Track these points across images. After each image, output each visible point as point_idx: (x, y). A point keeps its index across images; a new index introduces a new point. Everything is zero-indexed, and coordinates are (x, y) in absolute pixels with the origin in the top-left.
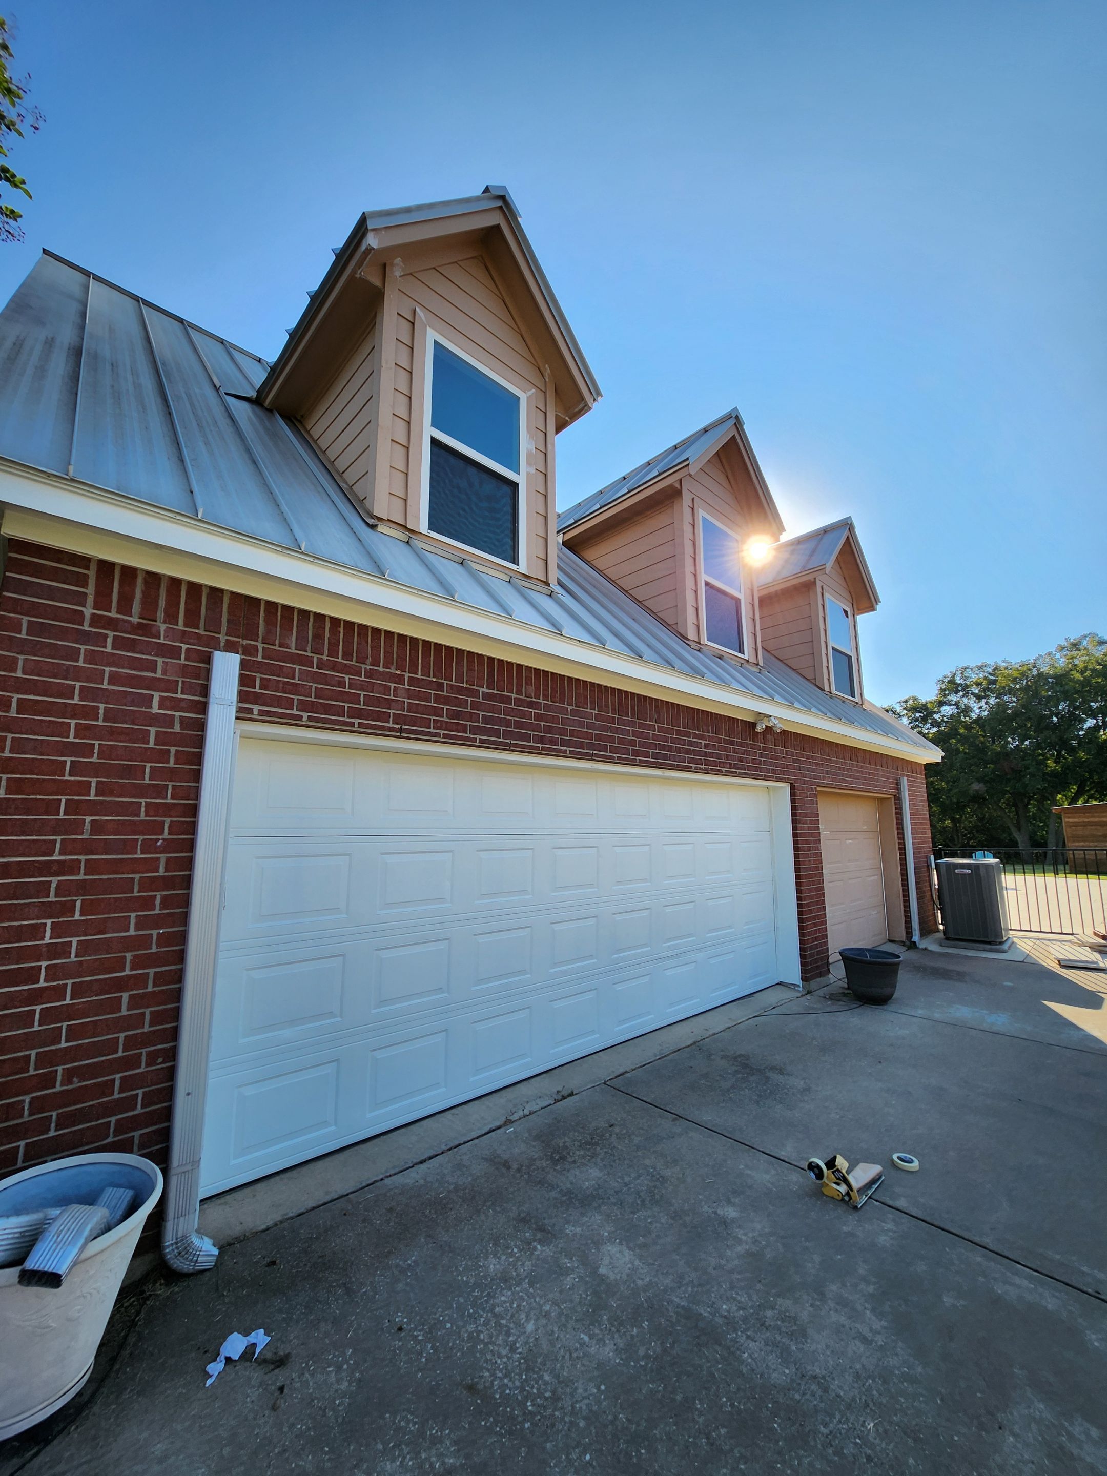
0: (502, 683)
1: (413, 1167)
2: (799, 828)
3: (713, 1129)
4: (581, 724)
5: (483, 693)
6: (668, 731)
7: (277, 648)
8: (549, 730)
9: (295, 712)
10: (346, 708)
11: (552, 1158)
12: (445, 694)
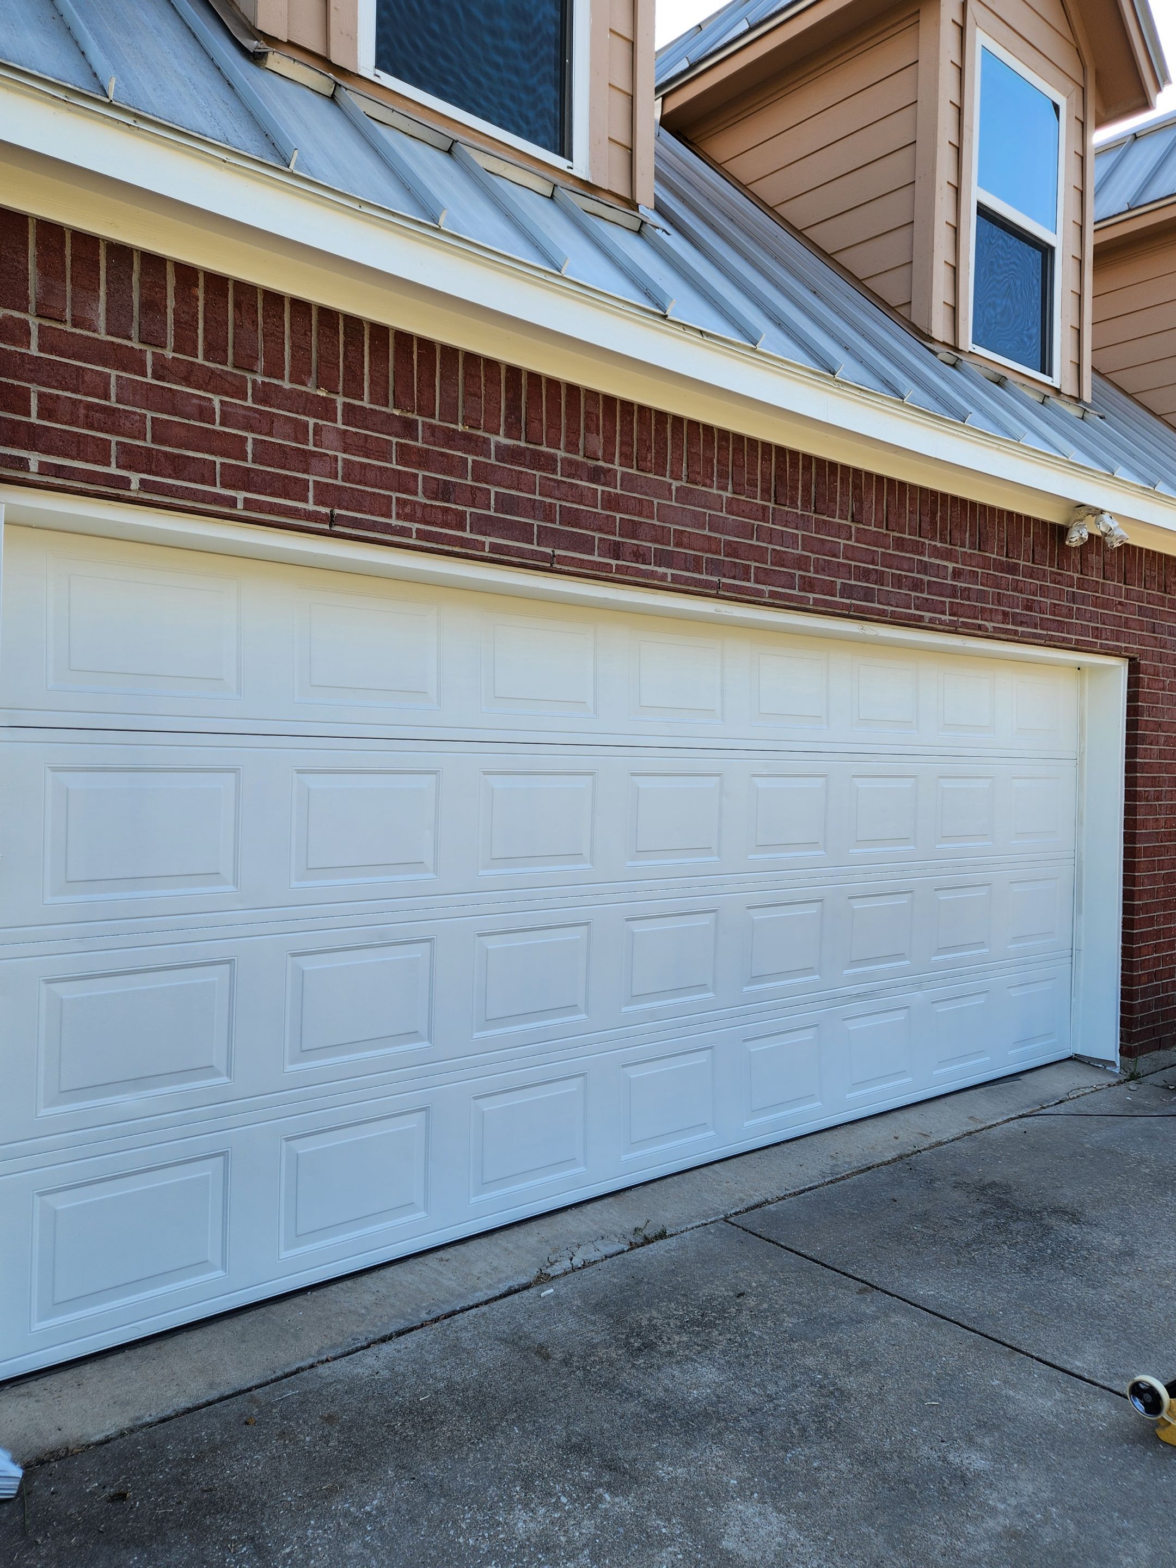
0: (536, 424)
1: (368, 1346)
2: (1140, 752)
3: (941, 1312)
4: (698, 520)
5: (498, 446)
6: (877, 540)
7: (69, 328)
8: (632, 529)
9: (113, 470)
10: (218, 467)
11: (628, 1344)
12: (419, 444)
